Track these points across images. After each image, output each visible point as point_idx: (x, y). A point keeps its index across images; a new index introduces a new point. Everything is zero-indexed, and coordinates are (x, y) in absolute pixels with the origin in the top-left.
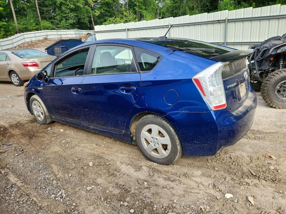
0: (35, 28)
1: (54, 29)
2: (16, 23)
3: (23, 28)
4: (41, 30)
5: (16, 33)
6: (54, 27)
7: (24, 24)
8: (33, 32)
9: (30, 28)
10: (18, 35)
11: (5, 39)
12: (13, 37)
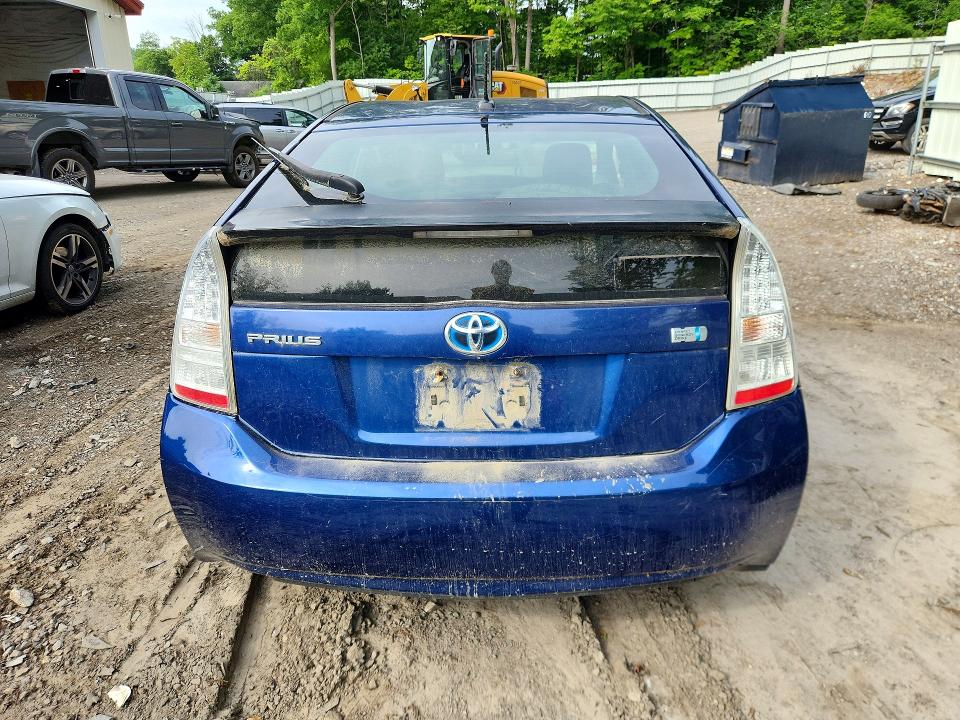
0: (837, 34)
1: (904, 35)
2: (784, 21)
3: (800, 35)
4: (856, 40)
5: (773, 52)
6: (909, 27)
7: (806, 23)
8: (824, 48)
9: (822, 32)
10: (777, 57)
11: (733, 72)
12: (758, 65)
